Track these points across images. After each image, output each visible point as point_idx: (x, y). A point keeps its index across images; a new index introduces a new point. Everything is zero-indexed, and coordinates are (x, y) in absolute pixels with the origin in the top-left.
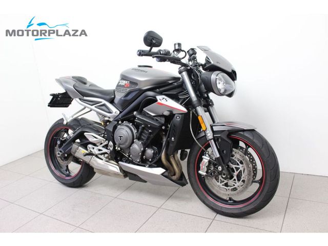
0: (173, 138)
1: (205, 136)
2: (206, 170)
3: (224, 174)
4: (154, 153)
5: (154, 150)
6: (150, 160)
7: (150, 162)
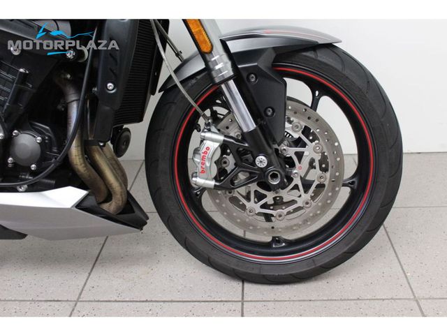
0: (110, 86)
1: (208, 70)
2: (214, 171)
3: (274, 176)
4: (42, 144)
5: (40, 133)
6: (33, 167)
7: (34, 174)
